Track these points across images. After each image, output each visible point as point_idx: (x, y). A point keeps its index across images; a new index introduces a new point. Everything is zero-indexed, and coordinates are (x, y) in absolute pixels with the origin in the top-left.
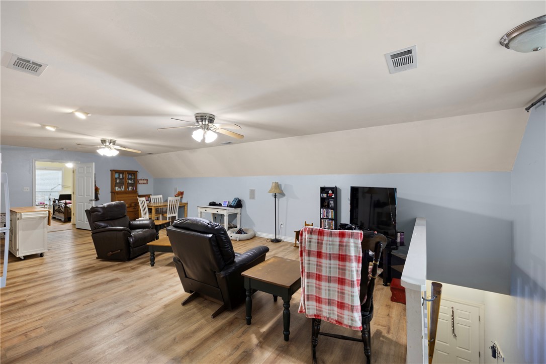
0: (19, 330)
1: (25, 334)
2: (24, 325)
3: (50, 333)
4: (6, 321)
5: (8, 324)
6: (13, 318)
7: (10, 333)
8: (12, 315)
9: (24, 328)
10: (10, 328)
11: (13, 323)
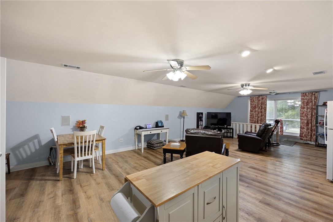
0: (312, 177)
1: (312, 174)
2: (309, 177)
3: (304, 170)
4: (314, 182)
5: (314, 181)
6: (311, 182)
7: (316, 178)
8: (310, 183)
9: (310, 176)
10: (315, 179)
11: (312, 180)
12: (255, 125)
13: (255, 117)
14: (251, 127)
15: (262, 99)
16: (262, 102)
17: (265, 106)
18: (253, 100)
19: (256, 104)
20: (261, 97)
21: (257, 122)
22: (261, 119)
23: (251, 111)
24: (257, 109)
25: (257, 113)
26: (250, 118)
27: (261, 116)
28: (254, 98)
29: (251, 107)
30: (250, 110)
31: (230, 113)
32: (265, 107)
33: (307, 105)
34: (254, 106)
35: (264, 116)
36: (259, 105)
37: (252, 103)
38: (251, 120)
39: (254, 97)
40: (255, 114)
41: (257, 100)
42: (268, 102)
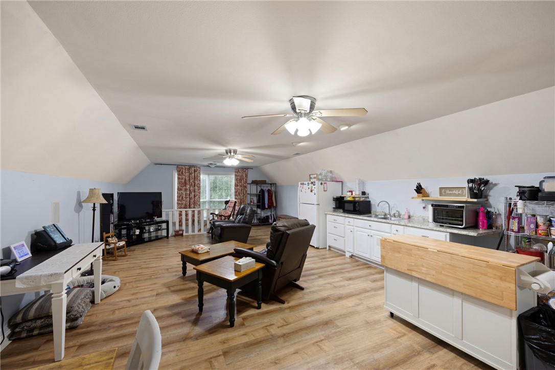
12: (186, 211)
13: (184, 199)
14: (180, 215)
15: (195, 171)
16: (195, 176)
17: (199, 182)
18: (182, 173)
19: (187, 179)
20: (193, 169)
21: (188, 206)
22: (194, 201)
23: (179, 189)
24: (188, 187)
25: (189, 193)
26: (178, 200)
27: (195, 196)
28: (182, 169)
29: (179, 183)
30: (178, 187)
31: (160, 194)
32: (198, 184)
33: (240, 182)
34: (183, 181)
35: (197, 197)
36: (191, 181)
37: (180, 177)
38: (179, 204)
39: (184, 168)
40: (184, 193)
41: (188, 173)
42: (203, 177)
